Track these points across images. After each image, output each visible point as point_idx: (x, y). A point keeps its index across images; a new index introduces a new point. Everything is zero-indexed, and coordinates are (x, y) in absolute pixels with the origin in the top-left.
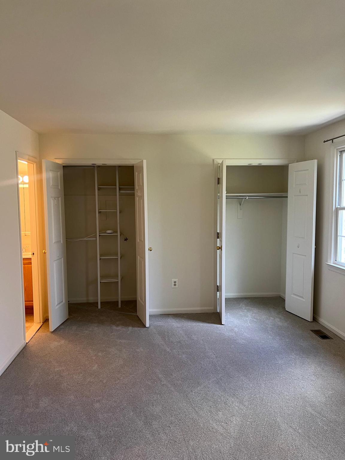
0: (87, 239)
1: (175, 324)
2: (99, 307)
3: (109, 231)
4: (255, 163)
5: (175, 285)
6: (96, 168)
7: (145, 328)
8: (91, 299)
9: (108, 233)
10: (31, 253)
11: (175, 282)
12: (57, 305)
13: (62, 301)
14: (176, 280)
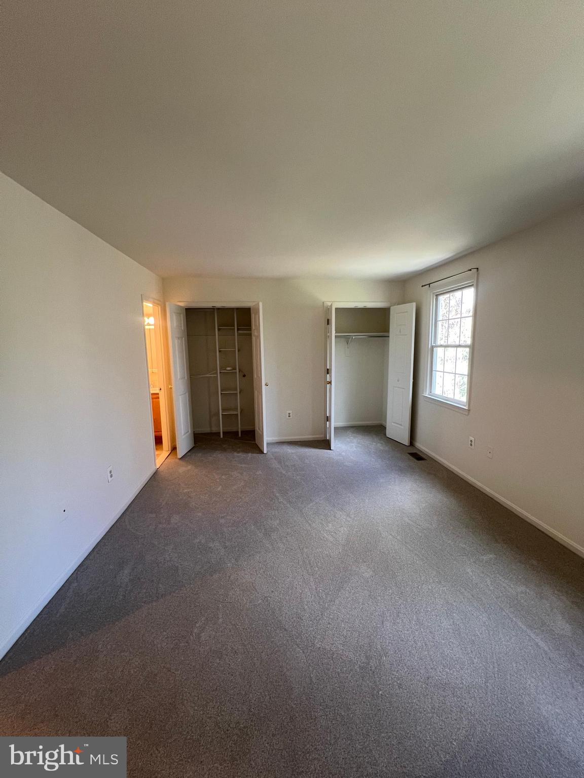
0: (209, 376)
1: (290, 450)
2: (222, 436)
3: (229, 369)
4: (361, 305)
5: (289, 416)
6: (216, 310)
7: (263, 454)
8: (214, 430)
9: (228, 371)
10: (158, 389)
11: (289, 414)
12: (183, 435)
13: (188, 431)
14: (290, 412)
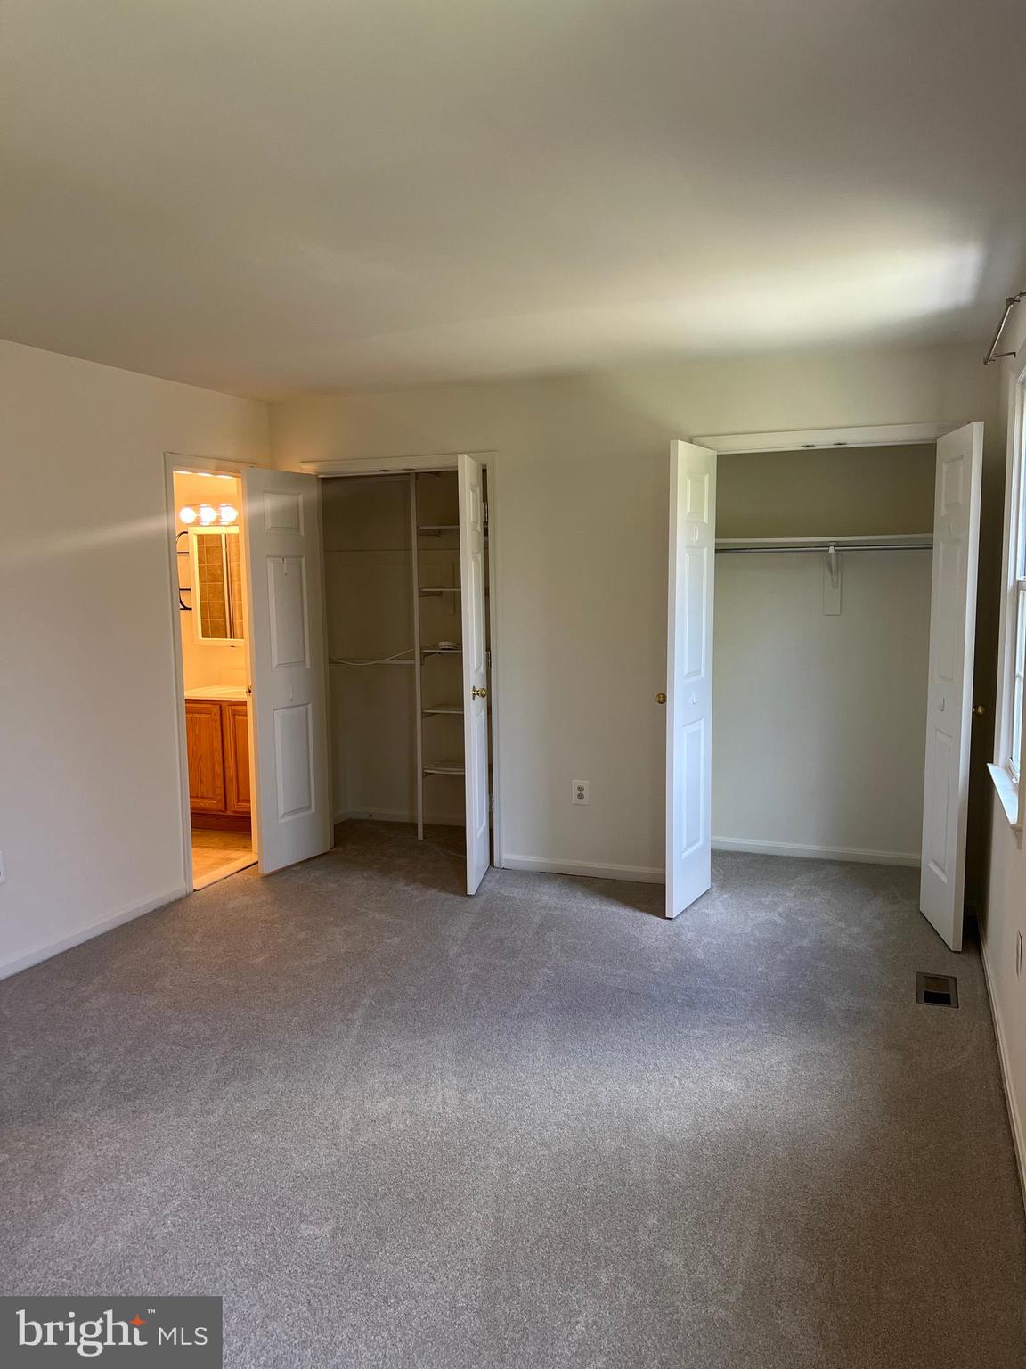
0: (394, 662)
1: (548, 896)
2: (420, 836)
3: (443, 644)
4: (823, 440)
5: (581, 797)
6: (413, 481)
7: (462, 895)
9: (443, 649)
10: (245, 690)
11: (581, 789)
12: (283, 816)
13: (309, 808)
14: (584, 783)
